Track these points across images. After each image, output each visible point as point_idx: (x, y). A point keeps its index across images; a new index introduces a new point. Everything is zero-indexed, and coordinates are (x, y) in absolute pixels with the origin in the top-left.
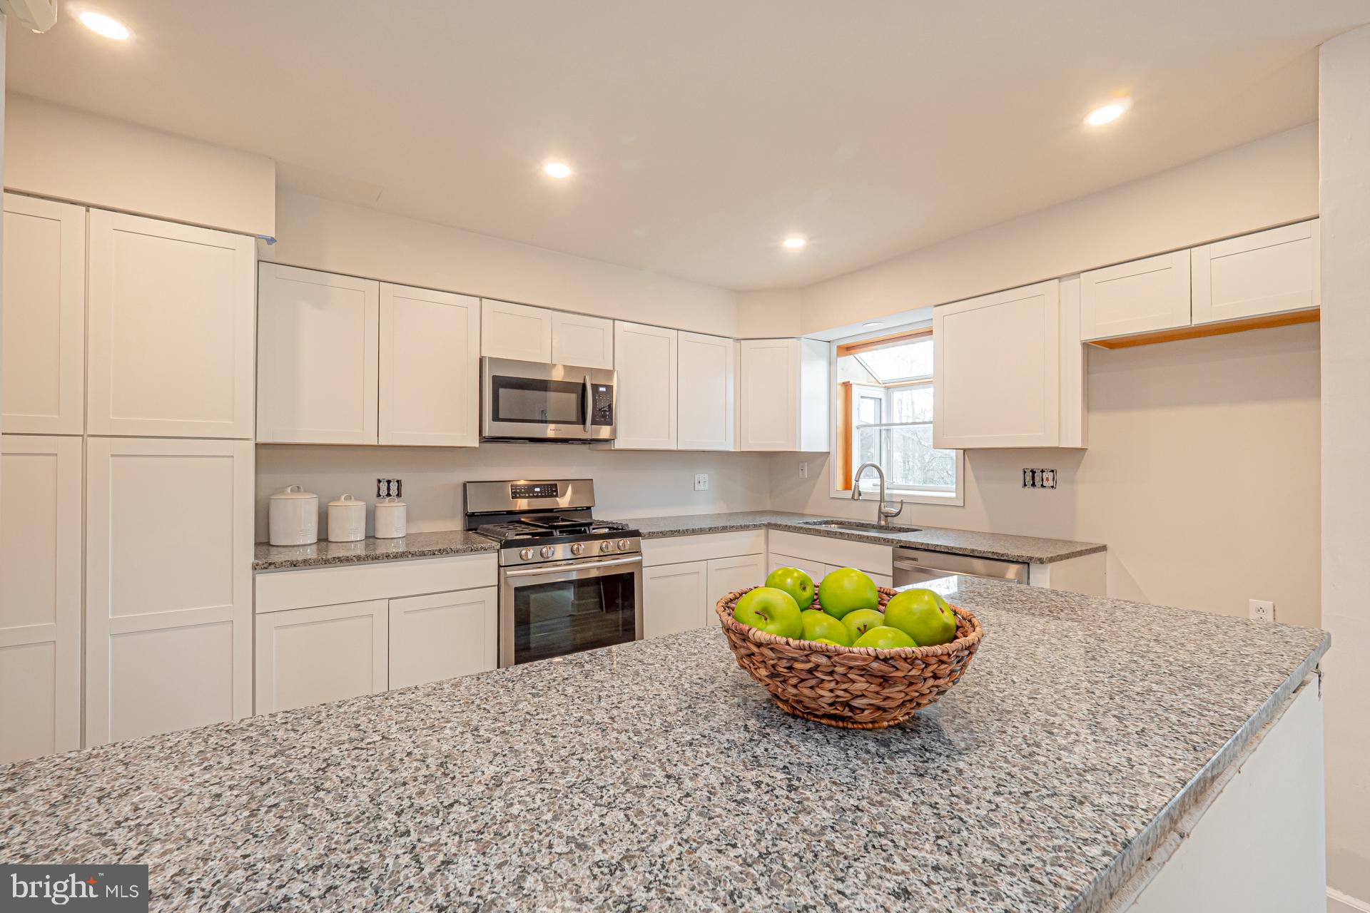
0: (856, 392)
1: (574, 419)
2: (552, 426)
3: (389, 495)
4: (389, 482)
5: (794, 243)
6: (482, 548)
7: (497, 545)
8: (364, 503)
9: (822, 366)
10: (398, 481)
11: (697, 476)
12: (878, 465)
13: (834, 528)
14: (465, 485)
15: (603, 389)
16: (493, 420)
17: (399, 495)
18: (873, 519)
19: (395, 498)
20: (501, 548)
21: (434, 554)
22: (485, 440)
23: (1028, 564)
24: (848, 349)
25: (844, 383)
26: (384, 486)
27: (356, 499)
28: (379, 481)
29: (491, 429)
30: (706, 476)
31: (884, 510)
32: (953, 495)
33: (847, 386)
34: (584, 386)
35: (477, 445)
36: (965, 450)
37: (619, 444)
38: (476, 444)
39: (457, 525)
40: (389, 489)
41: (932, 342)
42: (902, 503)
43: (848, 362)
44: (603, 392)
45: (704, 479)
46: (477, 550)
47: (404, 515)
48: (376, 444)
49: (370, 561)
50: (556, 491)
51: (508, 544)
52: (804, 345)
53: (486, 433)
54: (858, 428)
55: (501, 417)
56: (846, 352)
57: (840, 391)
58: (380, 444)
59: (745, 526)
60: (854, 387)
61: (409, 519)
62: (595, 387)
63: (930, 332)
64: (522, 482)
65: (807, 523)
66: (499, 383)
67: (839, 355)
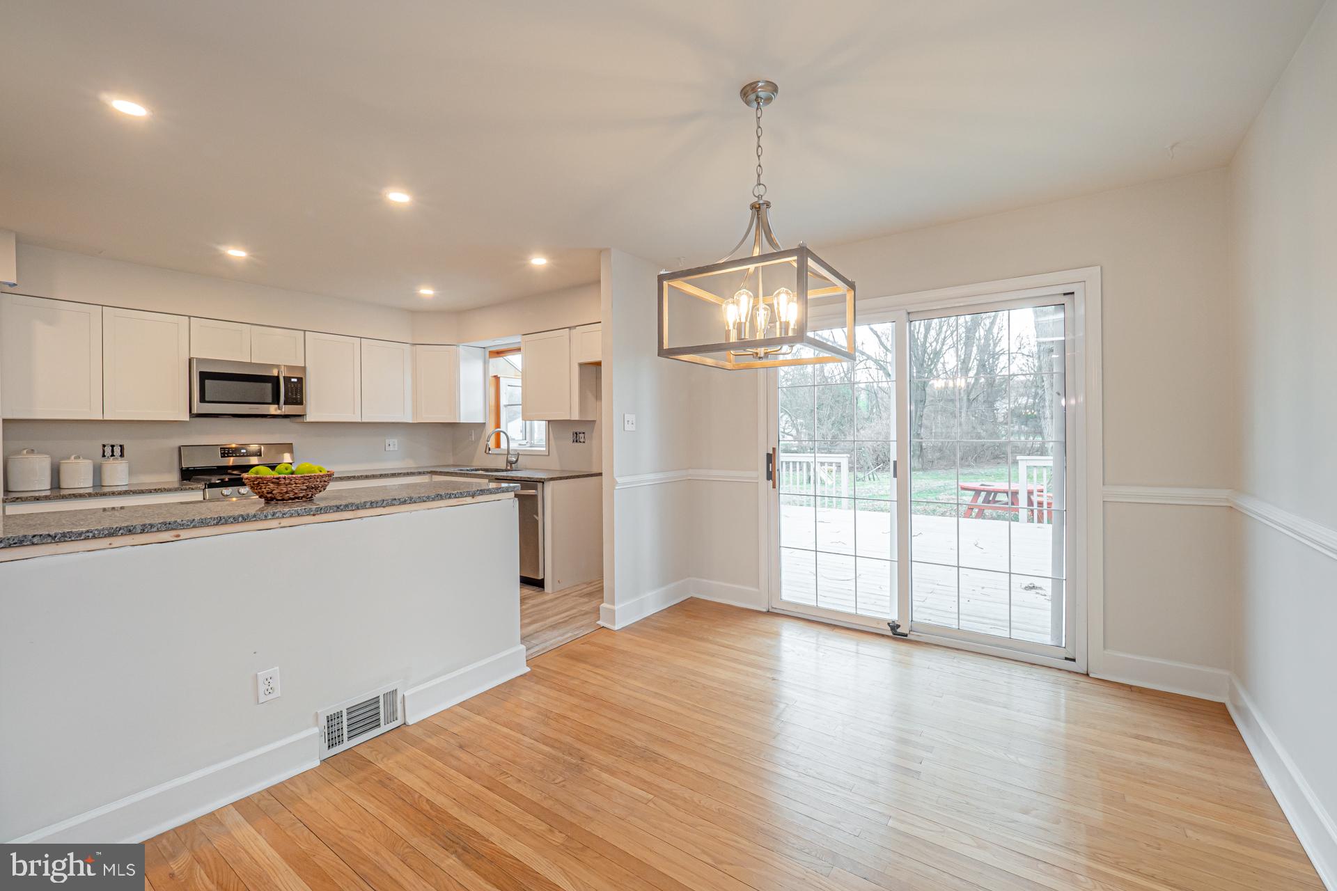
0: (503, 382)
1: (270, 400)
2: (248, 406)
3: (113, 455)
4: (113, 446)
5: (427, 292)
6: (190, 488)
7: (201, 486)
8: (90, 461)
9: (479, 366)
10: (121, 446)
11: (387, 440)
12: (505, 431)
13: (480, 472)
14: (180, 448)
15: (294, 380)
16: (201, 402)
17: (122, 455)
18: (503, 466)
19: (120, 458)
20: (205, 488)
21: (151, 492)
22: (193, 415)
23: (543, 483)
24: (499, 353)
25: (495, 376)
26: (108, 450)
27: (84, 458)
28: (104, 446)
29: (198, 407)
30: (396, 441)
31: (510, 459)
32: (544, 449)
33: (497, 378)
34: (278, 378)
35: (188, 419)
36: (549, 421)
37: (309, 419)
38: (185, 417)
39: (173, 478)
40: (113, 451)
41: (520, 355)
42: (518, 454)
43: (500, 361)
44: (294, 382)
45: (394, 443)
46: (185, 489)
47: (126, 470)
48: (102, 419)
50: (260, 452)
51: (212, 486)
52: (462, 350)
53: (195, 411)
54: (506, 406)
55: (207, 399)
56: (496, 355)
57: (491, 381)
58: (105, 418)
59: (411, 473)
60: (501, 379)
61: (131, 472)
62: (287, 379)
63: (519, 350)
64: (234, 446)
65: (467, 470)
66: (204, 376)
67: (490, 357)
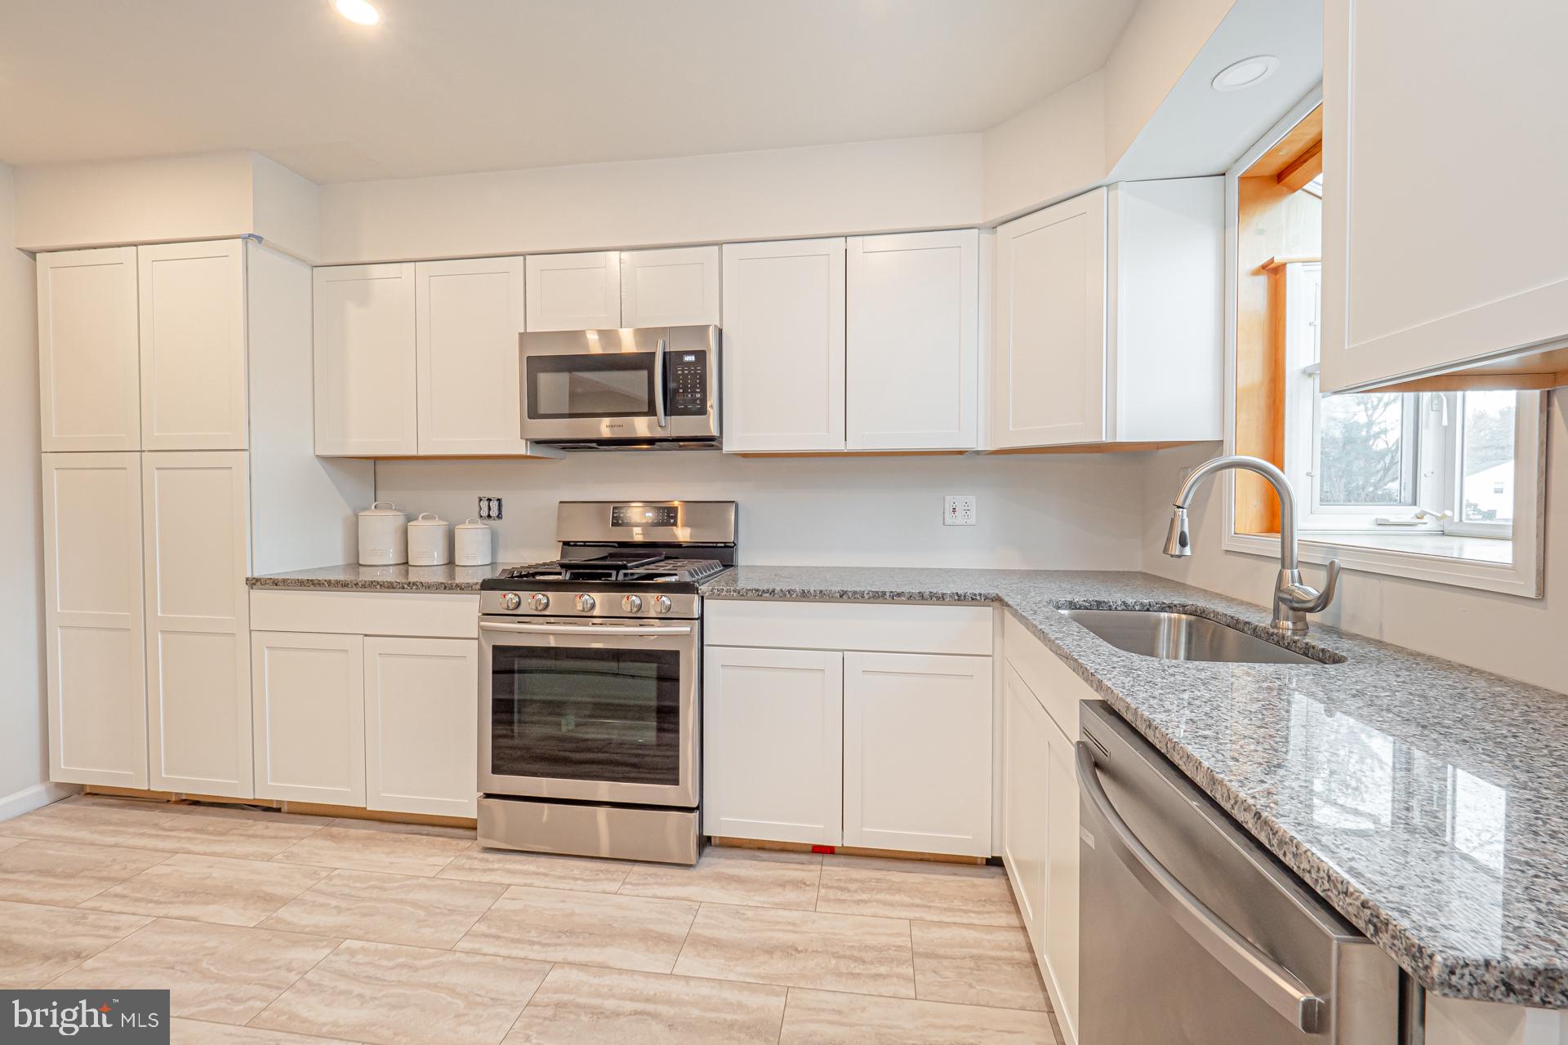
1: (645, 408)
2: (606, 421)
3: (489, 516)
4: (489, 501)
8: (448, 524)
10: (499, 500)
11: (949, 499)
14: (559, 506)
15: (690, 358)
16: (530, 417)
17: (499, 517)
24: (1279, 178)
25: (1263, 267)
26: (484, 504)
27: (439, 519)
28: (481, 500)
29: (528, 429)
30: (972, 500)
34: (655, 356)
35: (524, 451)
37: (736, 444)
40: (489, 509)
42: (1333, 572)
44: (690, 363)
45: (965, 504)
49: (340, 588)
50: (675, 518)
53: (525, 435)
55: (542, 410)
62: (675, 356)
66: (535, 366)
